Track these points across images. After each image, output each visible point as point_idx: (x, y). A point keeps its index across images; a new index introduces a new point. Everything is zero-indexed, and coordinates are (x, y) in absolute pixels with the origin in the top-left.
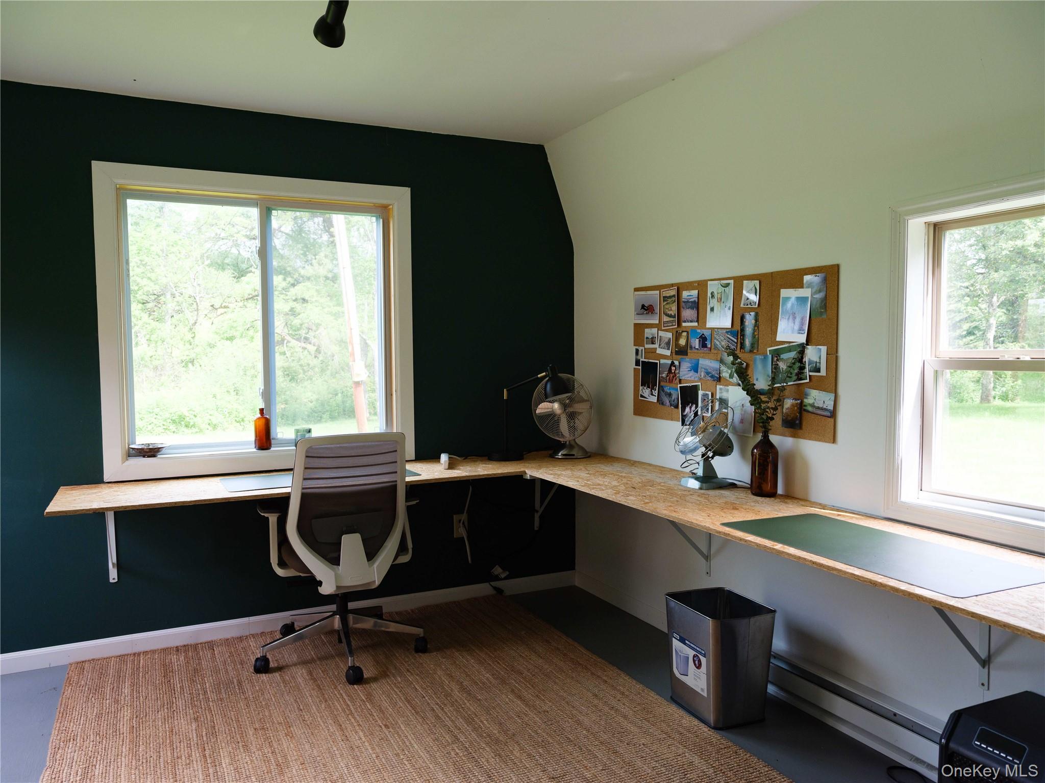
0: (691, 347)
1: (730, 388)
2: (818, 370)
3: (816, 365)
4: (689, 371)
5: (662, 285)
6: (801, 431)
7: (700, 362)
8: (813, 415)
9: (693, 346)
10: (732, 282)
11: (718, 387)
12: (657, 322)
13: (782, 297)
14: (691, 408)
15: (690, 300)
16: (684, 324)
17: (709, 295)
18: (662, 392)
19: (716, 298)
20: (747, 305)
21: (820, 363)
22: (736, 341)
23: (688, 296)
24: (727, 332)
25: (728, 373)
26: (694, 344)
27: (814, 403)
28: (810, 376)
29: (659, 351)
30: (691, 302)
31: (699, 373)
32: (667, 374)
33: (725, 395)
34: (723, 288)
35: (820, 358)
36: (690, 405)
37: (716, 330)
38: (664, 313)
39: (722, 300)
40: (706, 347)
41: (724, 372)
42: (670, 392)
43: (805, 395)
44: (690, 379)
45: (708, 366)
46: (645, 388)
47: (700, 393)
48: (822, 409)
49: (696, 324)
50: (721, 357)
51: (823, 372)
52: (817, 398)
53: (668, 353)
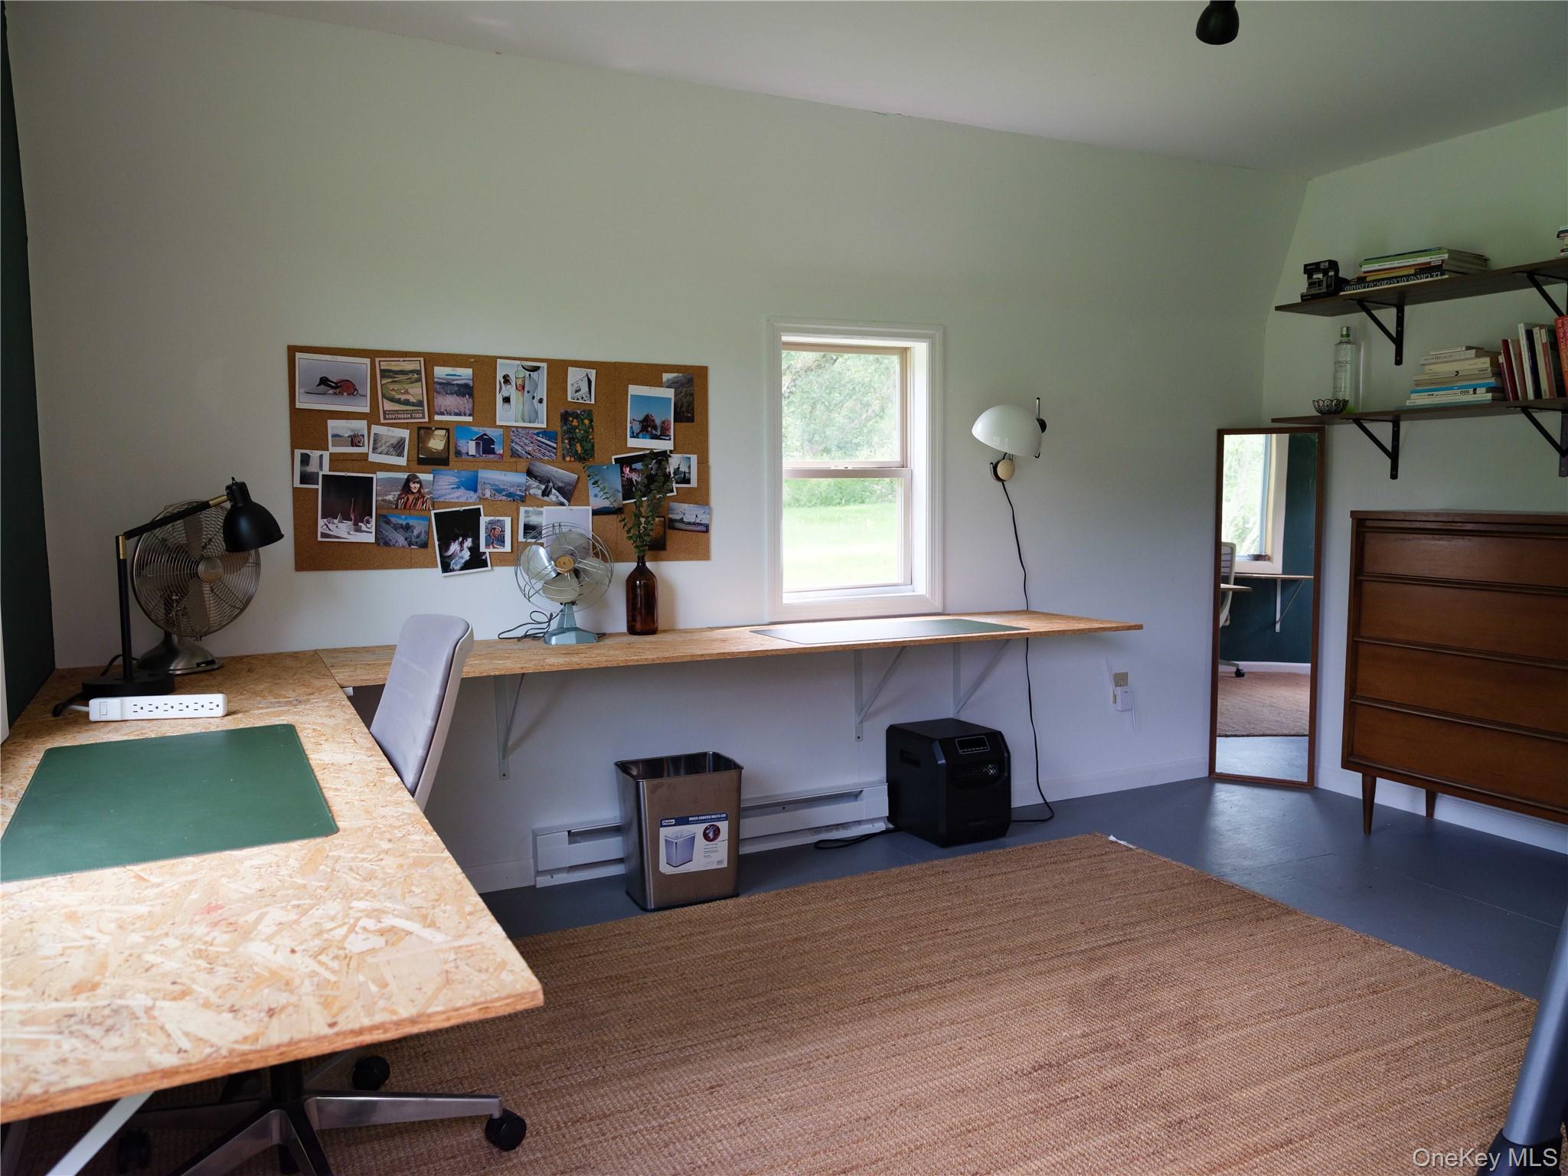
0: (458, 453)
1: (545, 509)
2: (688, 481)
3: (685, 475)
4: (453, 488)
5: (378, 351)
6: (666, 552)
7: (479, 475)
8: (681, 532)
9: (464, 451)
10: (544, 365)
11: (522, 509)
12: (367, 410)
13: (631, 395)
14: (461, 544)
15: (455, 382)
16: (437, 418)
17: (500, 378)
18: (383, 525)
19: (514, 384)
20: (578, 399)
21: (689, 473)
22: (555, 445)
23: (447, 375)
24: (538, 434)
25: (539, 488)
26: (465, 448)
27: (682, 519)
28: (676, 488)
29: (373, 458)
30: (457, 384)
31: (479, 491)
32: (399, 495)
33: (534, 520)
34: (528, 373)
35: (689, 467)
36: (461, 539)
37: (514, 429)
38: (384, 396)
39: (526, 389)
40: (492, 452)
41: (533, 488)
42: (408, 524)
43: (671, 510)
44: (457, 501)
45: (499, 480)
46: (336, 521)
47: (484, 520)
48: (694, 524)
49: (470, 419)
50: (529, 468)
51: (694, 483)
52: (687, 512)
53: (402, 461)
